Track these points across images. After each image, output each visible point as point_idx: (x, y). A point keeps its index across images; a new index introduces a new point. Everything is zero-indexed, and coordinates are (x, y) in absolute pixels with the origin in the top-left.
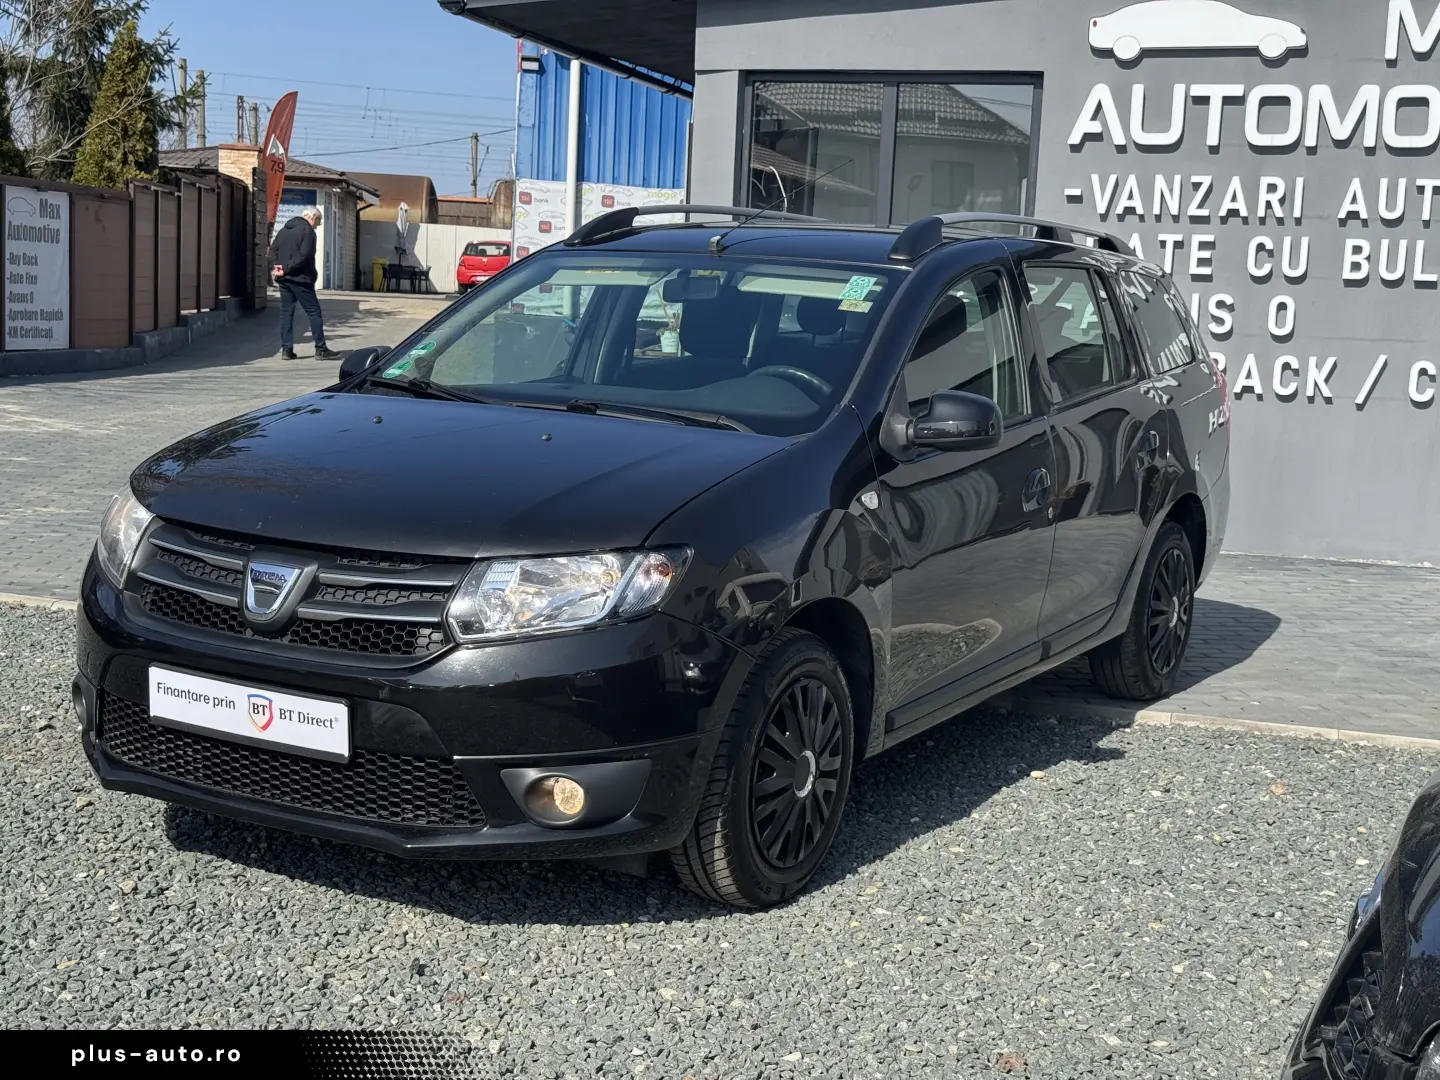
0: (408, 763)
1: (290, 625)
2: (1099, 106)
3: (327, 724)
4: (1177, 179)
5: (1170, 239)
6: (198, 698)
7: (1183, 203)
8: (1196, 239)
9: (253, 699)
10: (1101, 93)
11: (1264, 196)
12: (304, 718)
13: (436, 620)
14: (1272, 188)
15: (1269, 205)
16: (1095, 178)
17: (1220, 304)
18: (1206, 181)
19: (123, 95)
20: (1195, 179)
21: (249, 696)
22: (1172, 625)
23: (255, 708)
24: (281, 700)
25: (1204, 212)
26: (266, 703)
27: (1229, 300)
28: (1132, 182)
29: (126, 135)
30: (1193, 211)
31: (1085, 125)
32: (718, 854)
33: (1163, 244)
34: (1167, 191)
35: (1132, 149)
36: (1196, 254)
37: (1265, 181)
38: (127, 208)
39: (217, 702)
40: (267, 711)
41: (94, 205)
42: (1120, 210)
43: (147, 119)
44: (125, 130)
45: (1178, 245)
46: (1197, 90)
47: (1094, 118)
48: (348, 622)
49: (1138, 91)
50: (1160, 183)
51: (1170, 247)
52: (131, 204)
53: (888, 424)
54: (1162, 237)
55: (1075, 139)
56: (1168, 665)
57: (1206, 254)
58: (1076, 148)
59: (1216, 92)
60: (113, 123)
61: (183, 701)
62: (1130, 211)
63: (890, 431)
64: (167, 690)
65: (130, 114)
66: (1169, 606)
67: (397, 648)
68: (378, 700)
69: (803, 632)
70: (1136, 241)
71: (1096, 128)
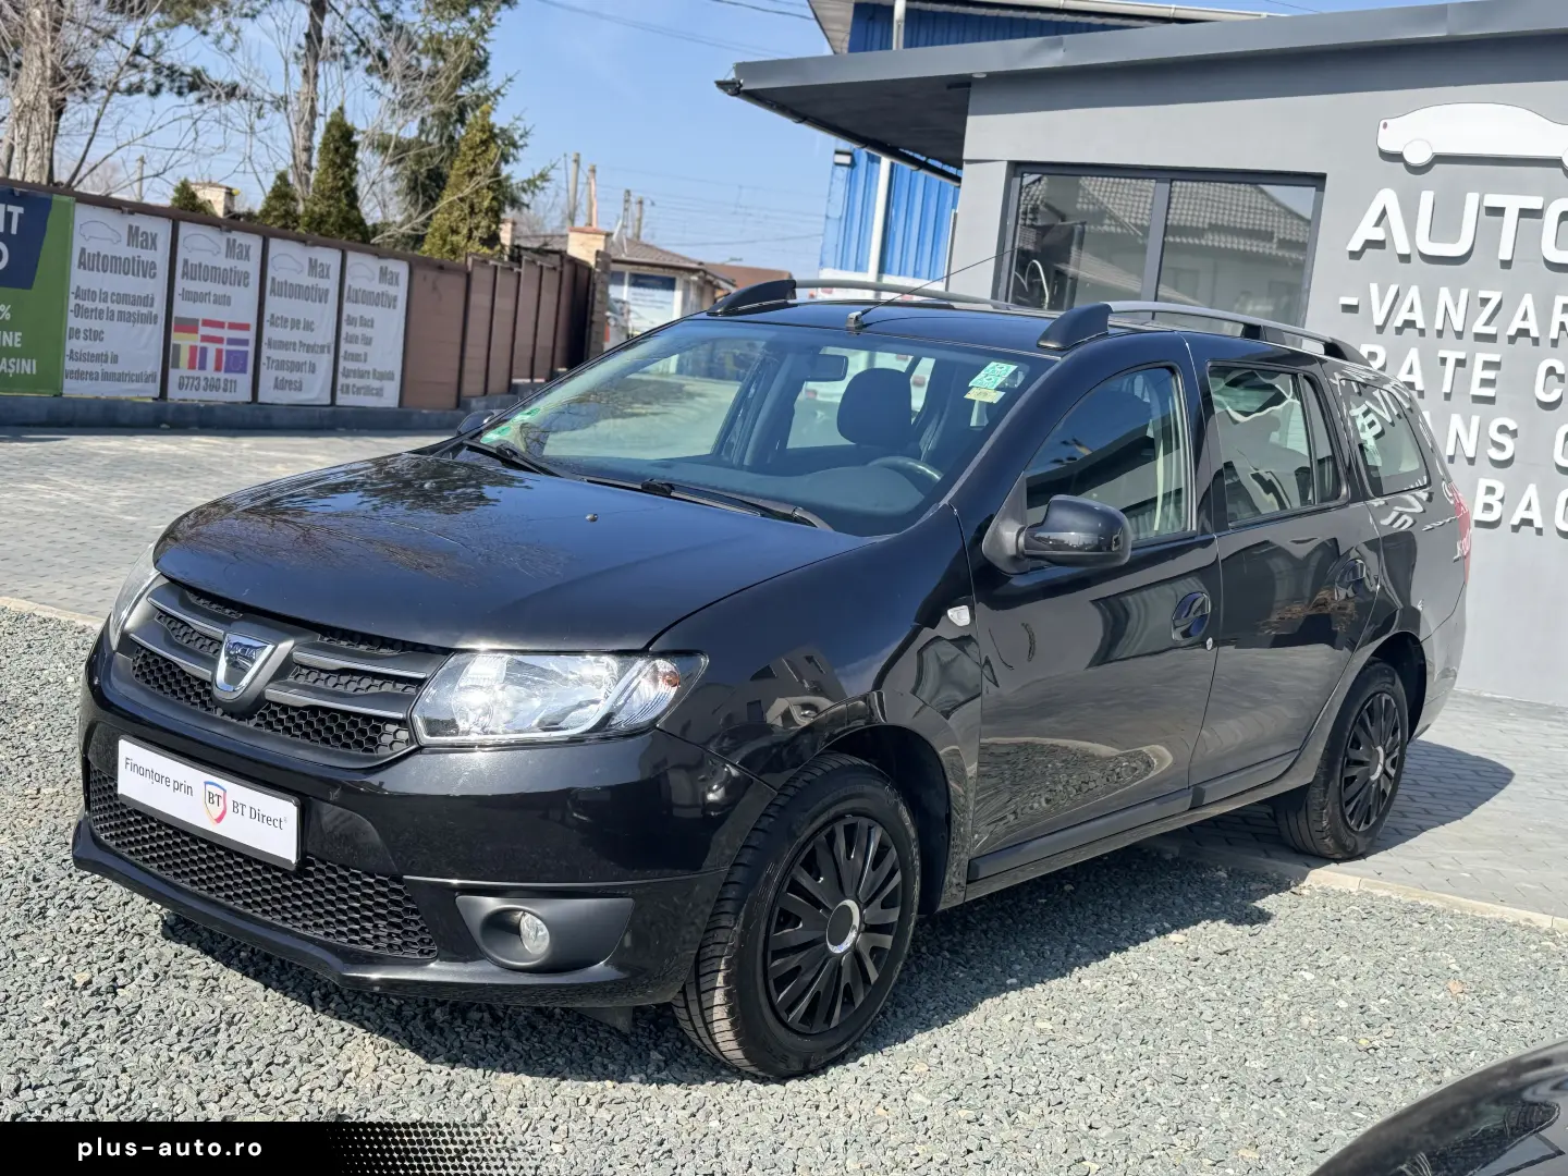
0: (358, 877)
1: (256, 708)
2: (1384, 212)
3: (277, 824)
4: (1464, 293)
5: (1452, 357)
6: (160, 779)
7: (1469, 318)
8: (1481, 358)
9: (209, 787)
10: (1387, 198)
11: (1557, 317)
12: (256, 815)
13: (401, 716)
15: (1563, 326)
16: (1374, 288)
17: (1502, 429)
18: (1495, 297)
19: (472, 174)
20: (1483, 294)
21: (206, 783)
22: (1374, 778)
23: (211, 796)
24: (237, 792)
25: (1491, 330)
26: (221, 793)
27: (1512, 425)
28: (1413, 293)
29: (472, 211)
30: (1479, 327)
31: (1367, 231)
32: (719, 1013)
33: (1444, 361)
34: (1452, 304)
35: (1416, 258)
36: (1479, 374)
37: (1560, 301)
38: (462, 281)
39: (178, 787)
40: (221, 801)
41: (432, 275)
42: (1399, 323)
43: (494, 198)
44: (472, 207)
45: (1460, 363)
46: (1492, 200)
47: (1377, 224)
48: (314, 709)
49: (1427, 198)
50: (1445, 295)
51: (1451, 364)
52: (469, 276)
53: (996, 531)
54: (1442, 354)
55: (1356, 245)
56: (1367, 822)
57: (1490, 375)
58: (1355, 255)
59: (1513, 203)
60: (462, 200)
61: (147, 780)
62: (1410, 324)
63: (997, 538)
64: (135, 767)
65: (477, 192)
66: (1370, 757)
67: (359, 744)
68: (328, 802)
69: (857, 761)
70: (1413, 356)
71: (1379, 234)
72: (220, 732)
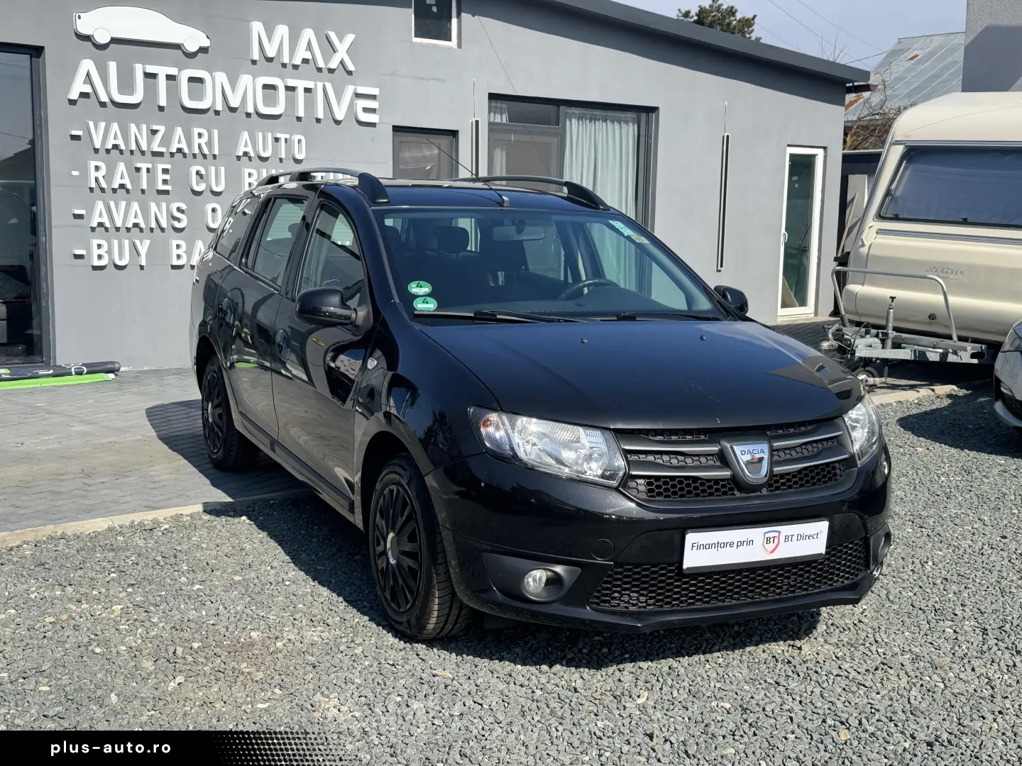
2: (88, 75)
3: (815, 537)
4: (144, 127)
5: (144, 167)
6: (725, 545)
7: (149, 142)
8: (160, 167)
10: (87, 65)
11: (196, 141)
12: (801, 537)
14: (200, 135)
15: (200, 146)
16: (91, 124)
17: (179, 209)
18: (162, 129)
20: (155, 127)
24: (786, 530)
25: (163, 150)
26: (776, 534)
27: (184, 207)
28: (115, 127)
30: (156, 149)
31: (78, 87)
33: (138, 170)
34: (138, 134)
35: (110, 105)
36: (161, 177)
37: (196, 131)
39: (740, 544)
40: (776, 540)
42: (109, 146)
45: (149, 171)
46: (151, 69)
47: (86, 82)
49: (112, 66)
50: (133, 127)
51: (144, 172)
54: (139, 165)
55: (74, 95)
57: (167, 177)
58: (72, 102)
59: (162, 71)
61: (714, 550)
62: (116, 147)
68: (843, 513)
70: (121, 167)
71: (88, 89)
72: (755, 503)
